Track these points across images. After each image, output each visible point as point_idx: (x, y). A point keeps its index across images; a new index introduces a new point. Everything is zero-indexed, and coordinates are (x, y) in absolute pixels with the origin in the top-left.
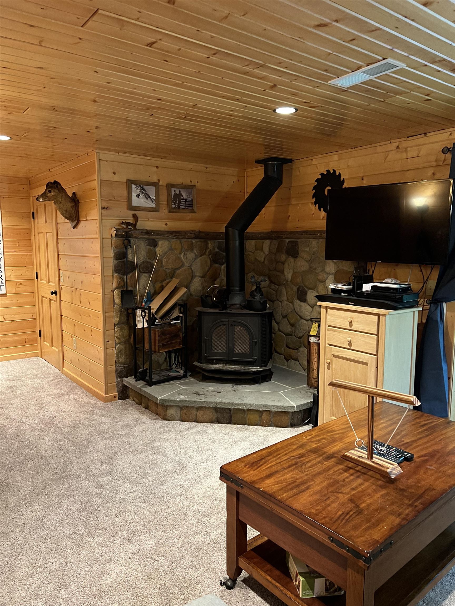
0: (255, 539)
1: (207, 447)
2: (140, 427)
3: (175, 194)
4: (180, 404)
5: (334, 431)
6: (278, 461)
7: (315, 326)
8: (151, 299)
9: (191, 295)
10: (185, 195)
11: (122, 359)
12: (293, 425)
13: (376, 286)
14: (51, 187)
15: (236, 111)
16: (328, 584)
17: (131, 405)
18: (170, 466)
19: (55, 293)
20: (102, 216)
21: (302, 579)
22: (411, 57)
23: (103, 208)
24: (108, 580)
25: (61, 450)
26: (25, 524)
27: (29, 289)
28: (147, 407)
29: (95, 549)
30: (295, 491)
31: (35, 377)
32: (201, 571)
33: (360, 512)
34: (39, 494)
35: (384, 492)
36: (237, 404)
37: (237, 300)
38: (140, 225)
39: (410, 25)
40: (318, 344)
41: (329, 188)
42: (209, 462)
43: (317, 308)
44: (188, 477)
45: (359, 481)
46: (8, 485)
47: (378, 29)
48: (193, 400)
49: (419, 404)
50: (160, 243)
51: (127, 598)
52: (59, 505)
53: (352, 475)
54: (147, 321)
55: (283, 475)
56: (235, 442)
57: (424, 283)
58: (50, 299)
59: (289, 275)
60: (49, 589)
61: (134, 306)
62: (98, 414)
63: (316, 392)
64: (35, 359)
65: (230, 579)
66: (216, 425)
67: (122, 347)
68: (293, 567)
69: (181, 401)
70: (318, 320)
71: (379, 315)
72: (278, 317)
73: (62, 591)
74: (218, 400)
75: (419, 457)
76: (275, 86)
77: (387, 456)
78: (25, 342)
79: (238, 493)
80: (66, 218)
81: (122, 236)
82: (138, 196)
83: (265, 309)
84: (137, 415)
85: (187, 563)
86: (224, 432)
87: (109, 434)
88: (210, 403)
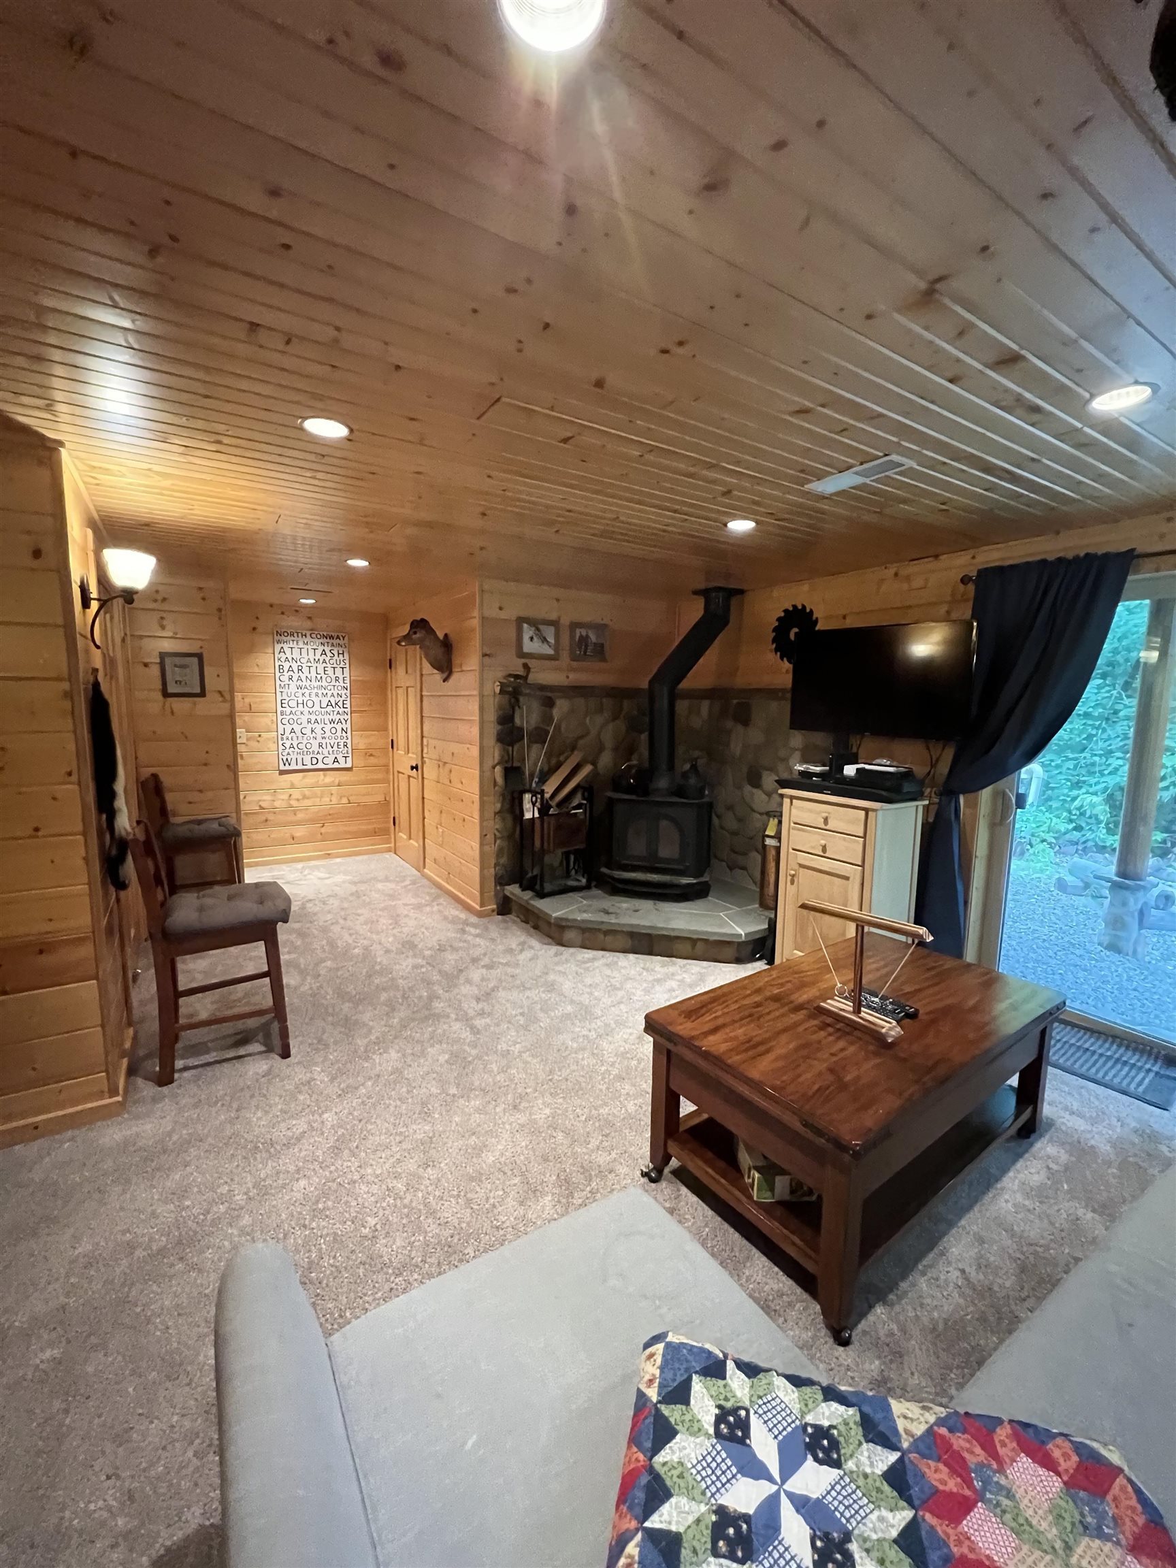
0: (691, 1115)
1: (618, 985)
2: (528, 954)
3: (581, 636)
4: (583, 926)
5: (802, 972)
6: (726, 1010)
7: (773, 823)
8: (544, 778)
9: (598, 774)
10: (593, 638)
11: (503, 860)
12: (739, 961)
13: (864, 769)
14: (416, 627)
15: (674, 525)
16: (794, 1184)
17: (514, 922)
18: (569, 1009)
19: (416, 768)
20: (483, 666)
21: (757, 1175)
22: (925, 452)
23: (485, 655)
24: (490, 1158)
25: (423, 980)
26: (379, 1076)
27: (382, 761)
28: (536, 927)
29: (470, 1115)
30: (750, 1053)
31: (387, 879)
32: (614, 1155)
33: (843, 1087)
34: (396, 1038)
35: (878, 1061)
36: (662, 929)
37: (663, 783)
38: (532, 678)
39: (927, 409)
40: (778, 849)
41: (796, 630)
42: (622, 1006)
43: (776, 798)
44: (593, 1025)
45: (841, 1044)
46: (356, 1022)
47: (881, 415)
48: (599, 919)
49: (931, 938)
50: (559, 702)
51: (515, 1185)
52: (423, 1054)
53: (830, 1035)
54: (539, 809)
55: (734, 1030)
56: (658, 981)
57: (932, 766)
58: (409, 777)
59: (736, 748)
60: (411, 1165)
61: (521, 788)
62: (470, 934)
63: (773, 916)
64: (387, 855)
65: (654, 1168)
66: (632, 956)
67: (505, 844)
68: (745, 1159)
69: (583, 921)
70: (779, 816)
71: (867, 810)
72: (720, 808)
73: (429, 1169)
74: (634, 921)
75: (927, 1014)
76: (729, 492)
77: (881, 1010)
78: (375, 833)
79: (669, 1052)
80: (434, 668)
81: (508, 693)
82: (532, 639)
83: (702, 796)
84: (523, 938)
85: (594, 1143)
86: (642, 965)
87: (486, 961)
88: (624, 925)
